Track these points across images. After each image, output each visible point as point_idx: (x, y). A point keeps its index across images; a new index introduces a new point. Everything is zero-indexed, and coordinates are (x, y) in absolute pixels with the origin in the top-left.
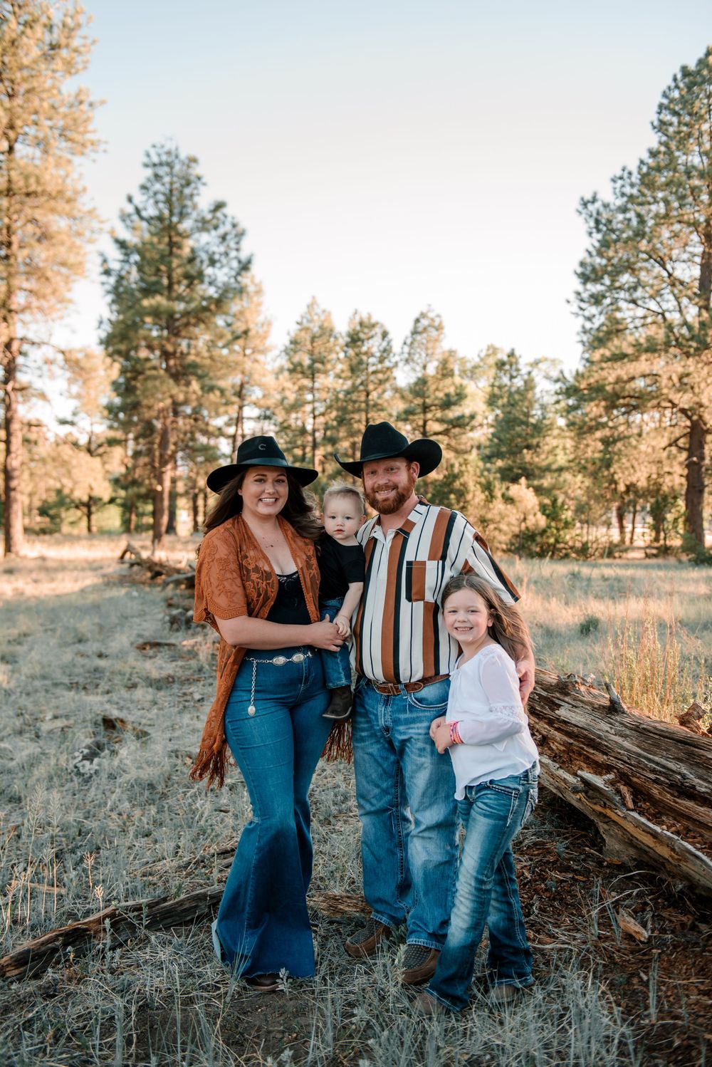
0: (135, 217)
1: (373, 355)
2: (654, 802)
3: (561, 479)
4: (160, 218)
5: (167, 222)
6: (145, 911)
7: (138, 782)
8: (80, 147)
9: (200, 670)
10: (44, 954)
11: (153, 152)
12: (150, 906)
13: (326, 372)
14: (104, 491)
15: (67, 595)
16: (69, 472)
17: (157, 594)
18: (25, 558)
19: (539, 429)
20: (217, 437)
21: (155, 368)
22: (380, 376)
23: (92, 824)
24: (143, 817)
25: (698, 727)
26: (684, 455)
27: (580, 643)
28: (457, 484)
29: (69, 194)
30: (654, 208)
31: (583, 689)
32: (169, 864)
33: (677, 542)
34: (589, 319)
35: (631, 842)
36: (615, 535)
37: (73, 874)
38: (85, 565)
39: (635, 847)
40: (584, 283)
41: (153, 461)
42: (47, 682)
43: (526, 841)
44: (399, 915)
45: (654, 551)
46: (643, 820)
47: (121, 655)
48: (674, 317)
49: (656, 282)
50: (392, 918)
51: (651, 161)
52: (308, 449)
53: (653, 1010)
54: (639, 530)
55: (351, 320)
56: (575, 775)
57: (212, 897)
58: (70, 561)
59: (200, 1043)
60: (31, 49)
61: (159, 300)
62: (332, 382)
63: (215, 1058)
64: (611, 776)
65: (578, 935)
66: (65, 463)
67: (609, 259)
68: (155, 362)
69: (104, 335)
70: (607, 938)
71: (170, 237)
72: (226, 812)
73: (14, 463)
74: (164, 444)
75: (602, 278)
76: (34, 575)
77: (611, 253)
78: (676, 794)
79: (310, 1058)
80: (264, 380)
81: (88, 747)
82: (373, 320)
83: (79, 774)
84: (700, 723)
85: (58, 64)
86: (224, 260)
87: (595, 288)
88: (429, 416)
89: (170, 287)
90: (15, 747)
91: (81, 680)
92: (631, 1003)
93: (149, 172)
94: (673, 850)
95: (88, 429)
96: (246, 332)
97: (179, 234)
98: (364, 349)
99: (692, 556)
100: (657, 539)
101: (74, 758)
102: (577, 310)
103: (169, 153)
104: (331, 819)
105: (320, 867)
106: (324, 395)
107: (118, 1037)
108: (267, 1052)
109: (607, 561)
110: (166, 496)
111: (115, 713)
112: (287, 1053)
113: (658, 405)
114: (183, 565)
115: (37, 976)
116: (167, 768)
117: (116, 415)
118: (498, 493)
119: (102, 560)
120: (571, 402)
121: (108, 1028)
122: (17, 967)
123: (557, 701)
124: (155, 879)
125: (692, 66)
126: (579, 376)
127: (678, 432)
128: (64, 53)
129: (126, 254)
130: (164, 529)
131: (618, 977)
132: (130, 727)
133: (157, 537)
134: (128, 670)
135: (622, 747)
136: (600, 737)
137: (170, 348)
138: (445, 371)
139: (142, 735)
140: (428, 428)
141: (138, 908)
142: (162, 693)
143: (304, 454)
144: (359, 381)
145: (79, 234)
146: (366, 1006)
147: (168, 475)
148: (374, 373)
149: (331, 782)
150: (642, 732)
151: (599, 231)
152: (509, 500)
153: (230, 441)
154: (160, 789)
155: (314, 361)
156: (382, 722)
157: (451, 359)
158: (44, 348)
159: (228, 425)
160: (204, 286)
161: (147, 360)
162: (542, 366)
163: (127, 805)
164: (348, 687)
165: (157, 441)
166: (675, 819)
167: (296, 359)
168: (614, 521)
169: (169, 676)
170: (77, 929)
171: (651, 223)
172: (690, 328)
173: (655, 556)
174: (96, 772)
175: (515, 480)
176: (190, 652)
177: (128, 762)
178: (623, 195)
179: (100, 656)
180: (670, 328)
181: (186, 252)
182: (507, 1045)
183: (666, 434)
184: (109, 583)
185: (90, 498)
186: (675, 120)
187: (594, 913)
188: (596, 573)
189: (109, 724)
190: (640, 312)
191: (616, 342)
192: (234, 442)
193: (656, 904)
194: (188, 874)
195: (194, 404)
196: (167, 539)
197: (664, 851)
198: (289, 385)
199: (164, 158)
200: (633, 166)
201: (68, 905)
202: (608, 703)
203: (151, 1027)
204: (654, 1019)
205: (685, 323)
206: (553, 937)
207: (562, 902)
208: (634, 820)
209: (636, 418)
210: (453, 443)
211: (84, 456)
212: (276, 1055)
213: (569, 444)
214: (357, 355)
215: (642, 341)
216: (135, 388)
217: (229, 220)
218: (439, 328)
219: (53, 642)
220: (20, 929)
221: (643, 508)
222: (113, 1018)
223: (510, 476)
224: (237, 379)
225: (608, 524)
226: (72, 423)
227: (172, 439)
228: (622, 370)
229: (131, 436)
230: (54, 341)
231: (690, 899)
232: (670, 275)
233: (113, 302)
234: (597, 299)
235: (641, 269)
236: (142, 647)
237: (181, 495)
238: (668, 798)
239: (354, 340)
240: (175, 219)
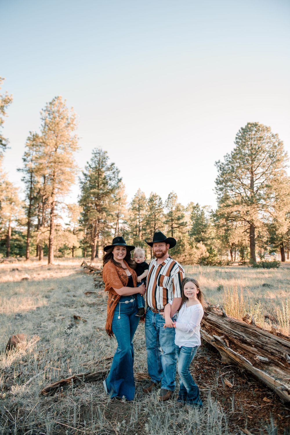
0: (89, 167)
1: (156, 205)
2: (235, 345)
3: (213, 241)
4: (96, 168)
5: (98, 169)
6: (84, 377)
7: (83, 336)
8: (74, 149)
9: (103, 301)
10: (54, 388)
11: (95, 150)
12: (85, 375)
13: (143, 210)
14: (78, 245)
15: (65, 277)
16: (67, 239)
17: (91, 277)
18: (53, 265)
19: (205, 226)
20: (111, 229)
21: (93, 209)
22: (159, 211)
23: (69, 349)
24: (84, 347)
25: (248, 322)
26: (249, 234)
27: (217, 293)
28: (182, 243)
29: (71, 162)
30: (236, 164)
31: (215, 309)
32: (91, 362)
33: (247, 261)
34: (220, 195)
35: (229, 357)
36: (229, 258)
37: (63, 364)
38: (71, 267)
39: (230, 358)
40: (217, 185)
41: (92, 236)
42: (58, 304)
43: (198, 357)
44: (159, 380)
45: (241, 263)
46: (232, 350)
47: (80, 296)
48: (244, 194)
49: (238, 185)
50: (157, 381)
51: (235, 152)
52: (137, 232)
53: (233, 409)
54: (237, 257)
55: (151, 194)
56: (212, 336)
57: (104, 373)
58: (67, 266)
59: (98, 418)
60: (63, 124)
61: (95, 190)
62: (144, 212)
63: (103, 422)
64: (223, 337)
65: (212, 386)
66: (66, 237)
67: (224, 178)
68: (93, 207)
69: (79, 200)
70: (221, 387)
71: (99, 173)
72: (109, 346)
73: (52, 237)
74: (95, 231)
75: (222, 183)
76: (56, 271)
77: (224, 177)
78: (241, 342)
79: (131, 423)
80: (125, 212)
81: (69, 325)
82: (157, 195)
83: (66, 333)
84: (249, 320)
85: (69, 128)
86: (114, 179)
87: (221, 186)
88: (173, 222)
89: (98, 186)
90: (48, 325)
91: (68, 304)
92: (227, 406)
93: (94, 155)
94: (240, 359)
95: (74, 226)
96: (120, 199)
97: (101, 172)
98: (154, 203)
99: (252, 265)
100: (242, 260)
101: (65, 328)
102: (216, 192)
103: (99, 150)
104: (140, 349)
105: (136, 364)
106: (142, 216)
107: (75, 415)
108: (118, 420)
109: (227, 266)
110: (95, 246)
111: (77, 315)
112: (124, 422)
113: (241, 220)
114: (99, 268)
115: (52, 395)
116: (92, 332)
117: (82, 222)
118: (194, 246)
119: (76, 266)
120: (215, 218)
121: (72, 412)
122: (47, 392)
123: (208, 313)
124: (87, 367)
125: (244, 127)
126: (217, 211)
127: (247, 228)
128: (72, 125)
129: (86, 177)
130: (94, 256)
131: (223, 399)
132: (82, 319)
133: (92, 259)
134: (82, 301)
135: (226, 328)
136: (220, 325)
137: (98, 203)
138: (178, 209)
139: (85, 322)
140: (173, 226)
141: (82, 376)
142: (91, 308)
143: (136, 234)
144: (152, 212)
145: (73, 172)
146: (148, 407)
147: (96, 240)
148: (157, 210)
149: (141, 337)
150: (232, 323)
151: (221, 170)
152: (197, 248)
153: (115, 230)
154: (90, 339)
155: (140, 206)
156: (153, 321)
157: (180, 206)
158: (62, 204)
159: (114, 225)
160: (108, 186)
161: (91, 206)
162: (207, 208)
163: (80, 343)
164: (143, 308)
165: (93, 230)
166: (241, 350)
167: (134, 206)
168: (229, 254)
169: (94, 303)
170: (64, 382)
171: (235, 168)
172: (248, 198)
173: (241, 265)
174: (71, 333)
175: (199, 242)
176: (100, 295)
177: (80, 330)
178: (227, 161)
179: (74, 296)
180: (243, 198)
181: (103, 176)
182: (189, 420)
183: (243, 228)
184: (78, 273)
185: (73, 247)
186: (241, 141)
187: (217, 379)
188: (223, 270)
189: (76, 318)
190: (234, 193)
191: (227, 201)
192: (116, 230)
193: (236, 376)
194: (97, 366)
195: (104, 219)
196: (95, 259)
197: (238, 360)
198: (132, 213)
199: (98, 152)
200: (230, 153)
201: (62, 374)
202: (222, 314)
203: (85, 412)
204: (233, 411)
205: (247, 196)
206: (205, 386)
207: (208, 376)
208: (229, 350)
209: (235, 223)
210: (181, 230)
211: (72, 235)
212: (121, 422)
213: (215, 231)
214: (152, 205)
215: (235, 201)
216: (87, 215)
217: (115, 168)
218: (176, 197)
219: (60, 291)
220: (48, 381)
221: (238, 250)
222: (73, 409)
223: (198, 241)
224: (117, 212)
225: (227, 255)
226: (69, 225)
227: (98, 229)
228: (229, 210)
229: (86, 228)
230: (65, 202)
231: (246, 375)
232: (242, 183)
233: (82, 190)
234: (221, 189)
235: (233, 181)
236: (86, 294)
237: (100, 246)
238: (239, 343)
239: (151, 200)
240: (100, 168)
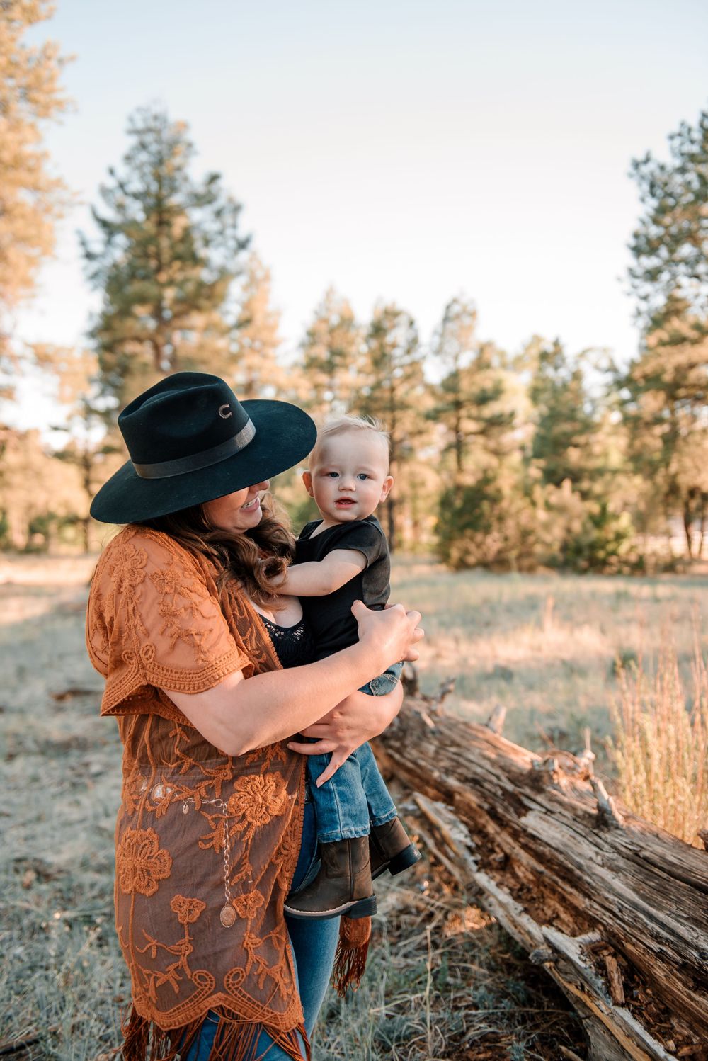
0: (119, 193)
1: (397, 347)
2: (658, 993)
3: (615, 483)
4: (147, 193)
5: (155, 197)
8: (44, 110)
11: (137, 117)
13: (346, 367)
22: (407, 370)
28: (490, 490)
29: (30, 161)
31: (563, 782)
34: (645, 299)
40: (638, 257)
43: (471, 1033)
46: (638, 1027)
55: (376, 307)
62: (352, 378)
64: (594, 936)
67: (666, 227)
71: (159, 214)
75: (658, 250)
77: (667, 221)
78: (691, 984)
80: (276, 376)
82: (398, 309)
86: (219, 239)
87: (650, 262)
88: (463, 413)
89: (159, 270)
93: (133, 140)
96: (250, 322)
97: (169, 210)
98: (388, 340)
102: (630, 289)
103: (154, 118)
106: (344, 393)
109: (666, 577)
118: (540, 500)
120: (624, 394)
123: (526, 802)
126: (633, 365)
129: (109, 234)
135: (611, 890)
136: (580, 867)
138: (481, 365)
140: (462, 428)
144: (382, 376)
145: (47, 209)
148: (400, 366)
150: (641, 862)
151: (653, 195)
155: (333, 354)
157: (489, 350)
160: (198, 270)
161: (135, 355)
162: (591, 355)
166: (691, 1027)
167: (313, 353)
168: (678, 530)
175: (558, 482)
178: (682, 154)
181: (177, 231)
191: (675, 323)
199: (152, 124)
202: (594, 810)
208: (623, 1023)
209: (703, 410)
210: (491, 443)
213: (623, 441)
214: (380, 346)
217: (224, 193)
218: (473, 315)
223: (553, 477)
224: (243, 375)
225: (671, 534)
228: (680, 356)
234: (652, 275)
235: (704, 239)
236: (61, 697)
238: (679, 988)
239: (378, 330)
240: (165, 192)
